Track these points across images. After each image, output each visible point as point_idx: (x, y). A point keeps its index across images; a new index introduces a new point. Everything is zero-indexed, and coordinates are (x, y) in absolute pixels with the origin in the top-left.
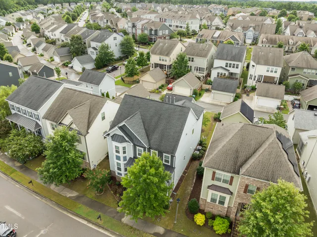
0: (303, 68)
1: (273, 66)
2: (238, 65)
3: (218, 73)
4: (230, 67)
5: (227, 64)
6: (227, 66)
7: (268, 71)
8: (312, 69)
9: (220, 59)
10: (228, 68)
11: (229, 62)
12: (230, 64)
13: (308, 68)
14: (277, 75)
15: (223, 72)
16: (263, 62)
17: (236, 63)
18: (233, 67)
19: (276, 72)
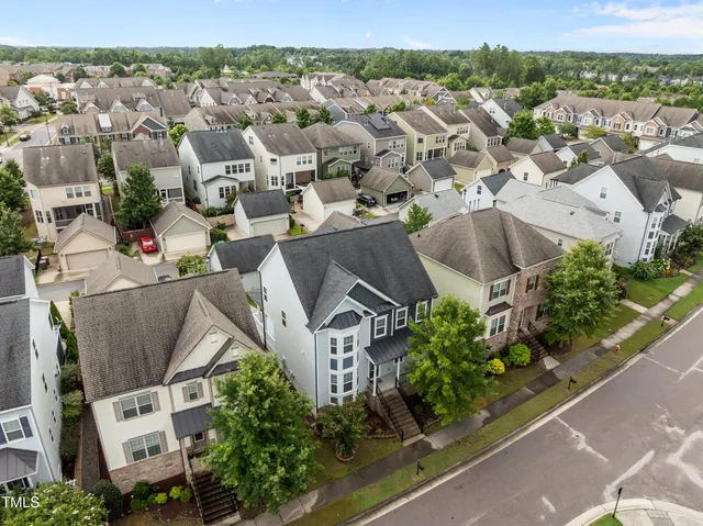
0: (337, 148)
1: (305, 152)
2: (248, 165)
3: (221, 189)
4: (235, 172)
5: (228, 167)
6: (228, 172)
7: (299, 163)
8: (347, 145)
9: (212, 161)
10: (232, 175)
11: (231, 163)
12: (234, 167)
13: (343, 146)
14: (313, 166)
15: (230, 184)
16: (287, 151)
17: (244, 162)
18: (241, 171)
19: (310, 162)
